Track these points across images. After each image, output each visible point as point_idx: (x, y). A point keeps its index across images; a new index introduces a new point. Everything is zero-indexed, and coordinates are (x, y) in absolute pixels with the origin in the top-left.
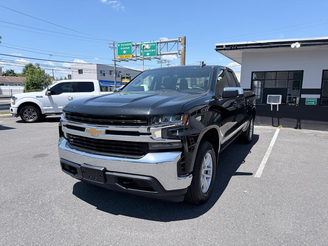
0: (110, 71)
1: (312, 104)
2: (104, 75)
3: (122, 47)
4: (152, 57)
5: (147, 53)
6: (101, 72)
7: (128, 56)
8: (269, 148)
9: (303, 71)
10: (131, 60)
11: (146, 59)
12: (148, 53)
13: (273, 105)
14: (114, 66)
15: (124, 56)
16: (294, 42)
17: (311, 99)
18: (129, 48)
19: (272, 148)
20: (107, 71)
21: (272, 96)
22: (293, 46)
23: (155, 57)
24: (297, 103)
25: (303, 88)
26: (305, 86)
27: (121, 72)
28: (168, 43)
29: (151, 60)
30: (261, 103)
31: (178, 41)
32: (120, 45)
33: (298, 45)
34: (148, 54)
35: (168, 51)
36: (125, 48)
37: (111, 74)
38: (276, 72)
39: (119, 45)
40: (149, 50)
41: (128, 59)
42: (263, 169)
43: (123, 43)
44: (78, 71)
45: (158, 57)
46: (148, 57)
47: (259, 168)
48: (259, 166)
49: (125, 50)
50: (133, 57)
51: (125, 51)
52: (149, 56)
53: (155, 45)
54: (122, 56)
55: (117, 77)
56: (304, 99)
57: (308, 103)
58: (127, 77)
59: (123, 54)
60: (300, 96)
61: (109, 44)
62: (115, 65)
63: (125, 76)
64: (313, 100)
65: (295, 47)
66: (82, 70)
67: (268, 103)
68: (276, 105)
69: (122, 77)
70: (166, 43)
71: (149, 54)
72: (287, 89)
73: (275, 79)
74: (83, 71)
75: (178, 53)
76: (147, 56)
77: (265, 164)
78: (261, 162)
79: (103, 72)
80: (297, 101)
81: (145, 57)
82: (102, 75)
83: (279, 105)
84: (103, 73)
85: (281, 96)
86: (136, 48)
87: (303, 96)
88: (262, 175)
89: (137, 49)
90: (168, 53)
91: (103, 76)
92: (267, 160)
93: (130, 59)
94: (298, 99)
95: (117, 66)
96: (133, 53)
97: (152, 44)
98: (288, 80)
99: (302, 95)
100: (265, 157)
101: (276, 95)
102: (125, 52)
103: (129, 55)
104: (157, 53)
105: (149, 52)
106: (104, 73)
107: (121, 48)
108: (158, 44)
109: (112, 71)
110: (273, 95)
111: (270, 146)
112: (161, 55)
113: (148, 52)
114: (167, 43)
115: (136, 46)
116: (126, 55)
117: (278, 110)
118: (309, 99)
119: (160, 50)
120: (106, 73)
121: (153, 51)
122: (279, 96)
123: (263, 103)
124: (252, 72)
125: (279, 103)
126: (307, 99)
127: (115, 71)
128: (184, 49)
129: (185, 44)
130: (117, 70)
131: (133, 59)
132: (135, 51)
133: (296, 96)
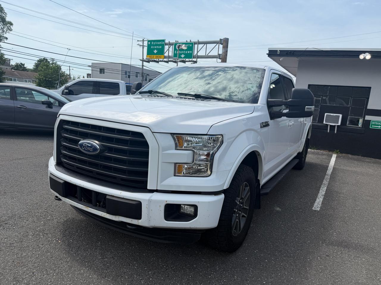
0: (136, 73)
1: (378, 128)
2: (129, 77)
3: (153, 45)
4: (187, 60)
5: (181, 54)
6: (126, 73)
7: (159, 57)
8: (326, 177)
9: (371, 87)
11: (180, 61)
12: (183, 55)
14: (141, 67)
15: (155, 56)
16: (364, 52)
17: (377, 122)
18: (161, 47)
19: (329, 176)
20: (133, 73)
22: (362, 57)
23: (191, 60)
24: (360, 125)
25: (369, 107)
26: (371, 106)
27: (149, 75)
29: (185, 63)
30: (317, 122)
31: (220, 43)
32: (151, 43)
33: (368, 57)
34: (183, 56)
35: (207, 54)
36: (156, 47)
37: (137, 76)
39: (149, 43)
40: (185, 51)
41: (159, 59)
42: (322, 200)
43: (154, 41)
44: (99, 70)
45: (195, 60)
46: (183, 59)
47: (317, 199)
48: (317, 197)
49: (157, 49)
50: (165, 58)
51: (155, 50)
53: (192, 45)
54: (153, 56)
55: (144, 80)
56: (369, 121)
57: (373, 126)
59: (154, 54)
60: (364, 118)
61: (138, 41)
62: (143, 66)
64: (379, 124)
65: (365, 58)
66: (104, 69)
67: (324, 122)
68: (335, 126)
70: (205, 44)
71: (185, 56)
72: (349, 108)
73: (336, 95)
74: (105, 71)
77: (324, 194)
78: (319, 192)
79: (128, 74)
80: (360, 123)
82: (126, 77)
85: (341, 116)
86: (169, 47)
87: (368, 118)
88: (321, 208)
90: (206, 56)
91: (128, 78)
92: (325, 190)
93: (161, 60)
94: (361, 121)
95: (144, 68)
96: (165, 53)
98: (351, 97)
99: (366, 116)
100: (322, 186)
101: (335, 115)
102: (155, 51)
104: (194, 56)
106: (129, 74)
107: (152, 47)
108: (195, 45)
109: (139, 73)
110: (332, 114)
111: (327, 173)
112: (199, 57)
114: (206, 45)
115: (170, 46)
116: (157, 56)
117: (336, 132)
118: (374, 122)
119: (198, 52)
120: (131, 74)
121: (189, 52)
122: (339, 116)
123: (318, 122)
124: (309, 85)
125: (338, 123)
126: (372, 121)
127: (143, 73)
128: (226, 53)
129: (227, 47)
130: (144, 72)
131: (165, 60)
132: (168, 51)
133: (359, 117)
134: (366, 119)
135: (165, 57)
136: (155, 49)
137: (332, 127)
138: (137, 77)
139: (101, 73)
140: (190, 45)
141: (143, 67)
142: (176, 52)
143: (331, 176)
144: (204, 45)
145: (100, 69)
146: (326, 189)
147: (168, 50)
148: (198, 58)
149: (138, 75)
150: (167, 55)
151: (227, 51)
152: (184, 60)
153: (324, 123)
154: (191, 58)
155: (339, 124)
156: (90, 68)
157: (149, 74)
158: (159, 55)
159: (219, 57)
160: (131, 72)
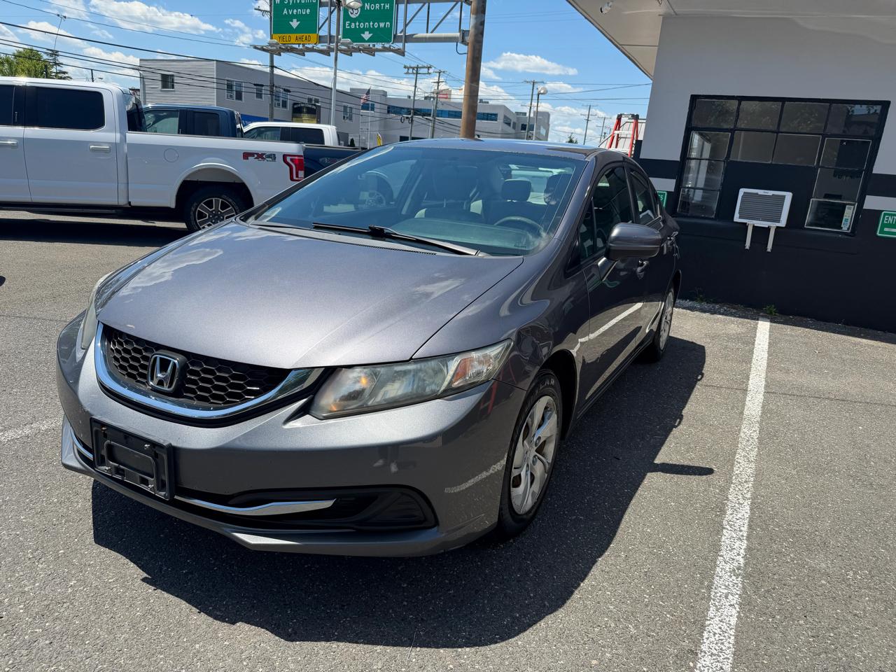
0: (255, 85)
2: (239, 97)
3: (288, 6)
4: (379, 46)
5: (363, 31)
6: (230, 87)
7: (304, 38)
9: (888, 103)
10: (312, 50)
11: (359, 50)
12: (367, 33)
13: (754, 226)
14: (268, 70)
15: (293, 36)
18: (308, 11)
20: (247, 85)
21: (757, 194)
23: (387, 45)
24: (846, 226)
25: (877, 169)
27: (289, 91)
28: (431, 4)
29: (374, 55)
30: (713, 217)
32: (282, 1)
34: (367, 35)
35: (430, 30)
36: (295, 11)
37: (259, 95)
38: (781, 103)
39: (278, 1)
40: (371, 24)
41: (303, 45)
44: (159, 77)
45: (399, 45)
46: (366, 44)
49: (298, 17)
50: (320, 42)
51: (295, 20)
52: (370, 40)
53: (391, 6)
54: (288, 35)
55: (279, 105)
56: (877, 213)
57: (886, 229)
58: (308, 108)
59: (291, 30)
60: (861, 202)
62: (272, 67)
63: (302, 105)
66: (173, 76)
67: (737, 218)
68: (768, 229)
69: (296, 106)
70: (425, 3)
71: (371, 35)
72: (815, 169)
73: (775, 128)
74: (176, 80)
75: (460, 40)
76: (364, 41)
77: (742, 561)
79: (234, 88)
80: (847, 220)
81: (355, 45)
82: (231, 96)
83: (777, 227)
84: (236, 91)
85: (788, 196)
86: (331, 13)
87: (872, 202)
89: (332, 15)
90: (429, 35)
91: (236, 99)
93: (310, 46)
94: (849, 213)
95: (276, 71)
96: (319, 29)
97: (382, 5)
98: (824, 136)
99: (868, 197)
101: (770, 193)
102: (295, 24)
103: (307, 35)
104: (395, 36)
105: (370, 30)
106: (239, 89)
107: (285, 12)
109: (262, 86)
110: (761, 192)
112: (409, 39)
113: (367, 30)
114: (427, 4)
115: (333, 8)
116: (298, 35)
117: (772, 250)
118: (889, 215)
119: (406, 25)
120: (243, 89)
121: (382, 25)
122: (784, 196)
123: (718, 217)
124: (692, 95)
125: (779, 222)
126: (885, 214)
127: (272, 86)
128: (481, 27)
129: (483, 12)
130: (275, 84)
131: (320, 46)
132: (327, 22)
133: (845, 202)
134: (865, 207)
135: (321, 40)
136: (292, 17)
137: (761, 233)
138: (261, 98)
139: (165, 85)
140: (384, 6)
141: (272, 71)
142: (350, 25)
143: (761, 423)
144: (423, 5)
145: (163, 76)
146: (751, 520)
147: (329, 19)
148: (406, 42)
149: (263, 92)
150: (327, 34)
151: (482, 23)
152: (371, 46)
153: (735, 220)
154: (389, 42)
155: (783, 223)
156: (137, 73)
157: (291, 89)
158: (305, 35)
159: (463, 38)
160: (243, 85)
